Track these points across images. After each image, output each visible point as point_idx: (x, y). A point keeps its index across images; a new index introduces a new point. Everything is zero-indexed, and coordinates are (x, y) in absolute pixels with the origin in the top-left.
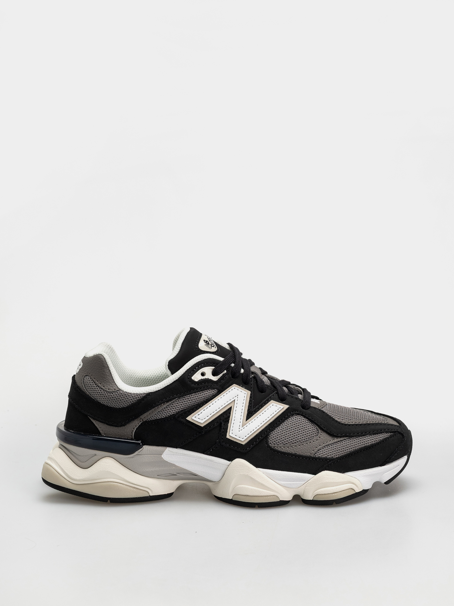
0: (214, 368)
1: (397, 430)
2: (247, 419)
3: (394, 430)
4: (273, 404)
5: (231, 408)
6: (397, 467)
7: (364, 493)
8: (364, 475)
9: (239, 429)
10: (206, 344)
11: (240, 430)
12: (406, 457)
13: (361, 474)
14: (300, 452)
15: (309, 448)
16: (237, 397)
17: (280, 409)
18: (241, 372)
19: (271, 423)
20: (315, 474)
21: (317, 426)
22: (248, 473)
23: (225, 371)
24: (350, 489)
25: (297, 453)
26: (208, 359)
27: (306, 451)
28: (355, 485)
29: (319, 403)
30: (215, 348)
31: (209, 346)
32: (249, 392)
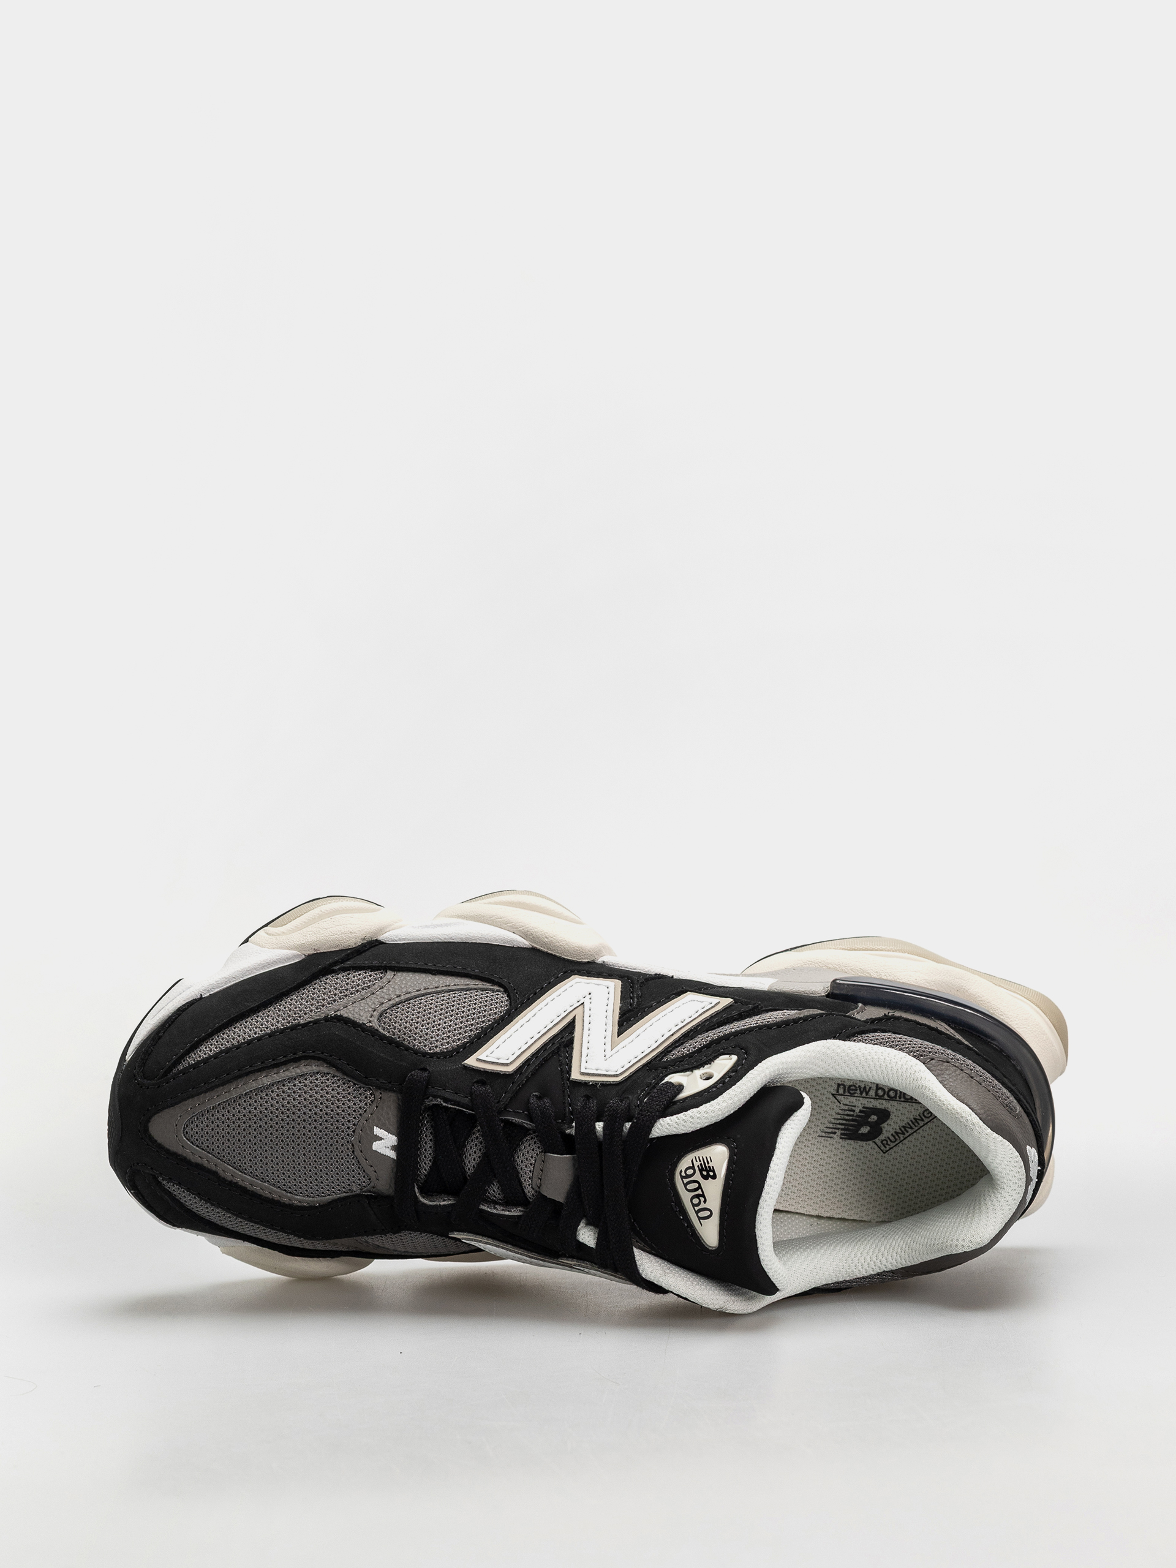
0: (681, 1097)
10: (708, 1163)
18: (602, 1122)
29: (377, 1131)
30: (681, 1171)
31: (700, 1161)
32: (575, 1076)
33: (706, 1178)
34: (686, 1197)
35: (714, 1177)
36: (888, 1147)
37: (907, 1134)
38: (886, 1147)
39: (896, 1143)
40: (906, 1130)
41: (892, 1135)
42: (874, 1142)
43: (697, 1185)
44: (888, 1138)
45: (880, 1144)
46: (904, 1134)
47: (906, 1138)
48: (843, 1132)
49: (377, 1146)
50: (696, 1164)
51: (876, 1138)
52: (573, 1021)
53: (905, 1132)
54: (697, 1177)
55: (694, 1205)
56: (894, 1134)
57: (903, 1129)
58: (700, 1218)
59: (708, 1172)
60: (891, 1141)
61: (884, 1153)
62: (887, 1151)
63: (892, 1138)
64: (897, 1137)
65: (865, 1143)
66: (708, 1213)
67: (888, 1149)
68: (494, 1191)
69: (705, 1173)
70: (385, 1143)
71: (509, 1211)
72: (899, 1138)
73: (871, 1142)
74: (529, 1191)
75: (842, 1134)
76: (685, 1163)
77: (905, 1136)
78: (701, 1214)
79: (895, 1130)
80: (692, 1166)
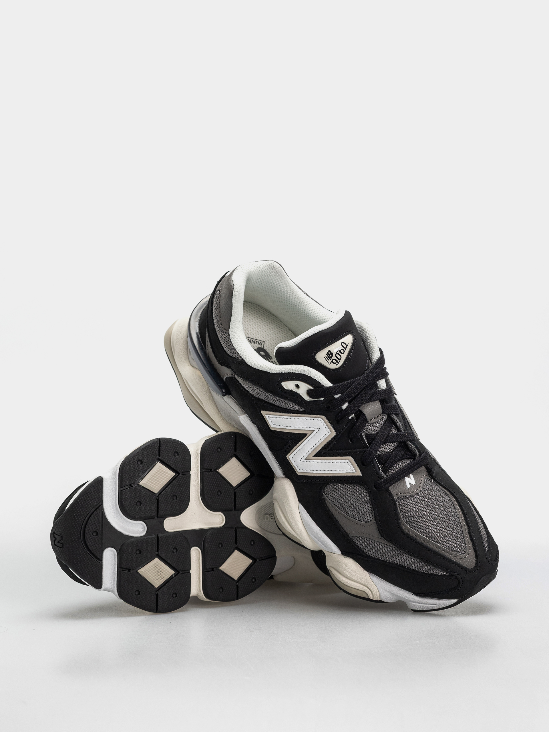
0: (312, 388)
1: (457, 575)
4: (349, 461)
5: (306, 435)
8: (388, 589)
10: (327, 357)
11: (302, 460)
15: (352, 527)
16: (318, 429)
17: (351, 472)
18: (342, 407)
20: (343, 554)
21: (374, 513)
23: (322, 399)
24: (363, 591)
26: (309, 376)
28: (372, 593)
29: (409, 487)
30: (337, 365)
31: (328, 361)
32: (334, 433)
33: (332, 354)
34: (344, 356)
35: (329, 351)
36: (261, 342)
37: (252, 339)
38: (262, 343)
39: (258, 341)
40: (251, 341)
41: (256, 344)
42: (264, 347)
43: (337, 355)
44: (258, 344)
45: (263, 345)
46: (252, 340)
47: (253, 339)
48: (269, 359)
49: (413, 483)
50: (330, 361)
51: (262, 348)
52: (315, 456)
53: (251, 340)
54: (334, 357)
55: (344, 351)
56: (255, 343)
57: (251, 342)
58: (347, 346)
59: (330, 355)
60: (258, 343)
61: (264, 342)
62: (263, 341)
63: (257, 343)
64: (256, 342)
65: (267, 350)
66: (343, 344)
67: (262, 342)
68: (393, 431)
69: (331, 355)
70: (410, 481)
71: (397, 420)
72: (255, 341)
73: (265, 348)
74: (385, 417)
75: (270, 359)
76: (333, 366)
77: (253, 340)
78: (345, 346)
79: (254, 344)
80: (332, 363)
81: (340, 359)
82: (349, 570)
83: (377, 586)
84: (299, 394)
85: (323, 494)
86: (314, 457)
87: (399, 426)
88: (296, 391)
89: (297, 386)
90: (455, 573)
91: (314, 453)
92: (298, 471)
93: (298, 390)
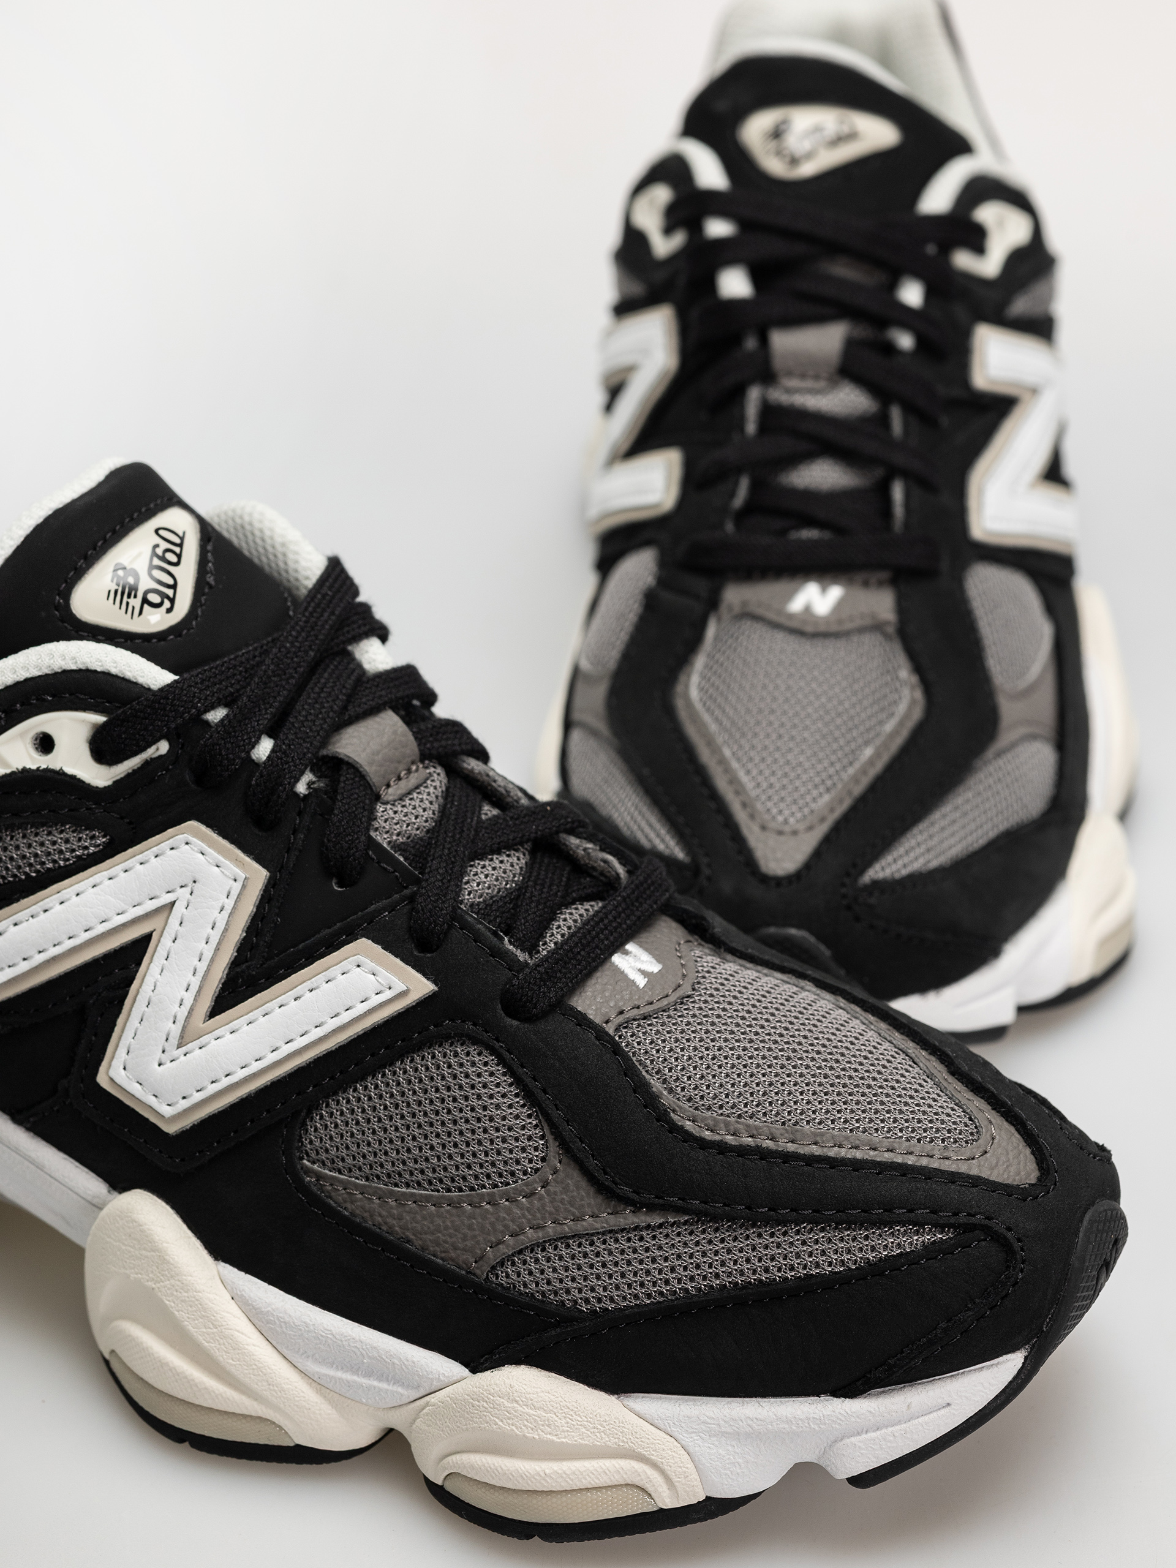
0: (100, 719)
1: (988, 1218)
2: (214, 1012)
3: (969, 1215)
4: (360, 958)
5: (146, 939)
6: (931, 1416)
7: (713, 1515)
8: (723, 1429)
9: (163, 1052)
10: (116, 593)
11: (165, 1058)
12: (1012, 1363)
13: (709, 1420)
14: (428, 1236)
15: (474, 1230)
16: (187, 890)
17: (387, 995)
18: (255, 755)
19: (329, 1055)
20: (475, 1367)
21: (546, 1120)
22: (158, 1285)
23: (163, 747)
24: (627, 1485)
25: (412, 1237)
26: (80, 670)
27: (454, 1239)
28: (663, 1473)
29: (641, 982)
30: (169, 611)
31: (128, 603)
32: (260, 875)
33: (135, 574)
34: (186, 575)
35: (119, 569)
43: (156, 574)
50: (137, 603)
52: (212, 1012)
54: (146, 583)
55: (179, 556)
58: (182, 539)
59: (126, 579)
66: (163, 533)
69: (133, 581)
70: (636, 963)
76: (155, 621)
78: (175, 539)
80: (146, 606)
81: (174, 587)
82: (532, 1412)
83: (674, 1430)
84: (61, 773)
85: (303, 1164)
86: (212, 1020)
87: (507, 791)
88: (44, 766)
89: (45, 744)
90: (974, 1216)
91: (207, 1002)
92: (167, 1111)
93: (50, 756)
